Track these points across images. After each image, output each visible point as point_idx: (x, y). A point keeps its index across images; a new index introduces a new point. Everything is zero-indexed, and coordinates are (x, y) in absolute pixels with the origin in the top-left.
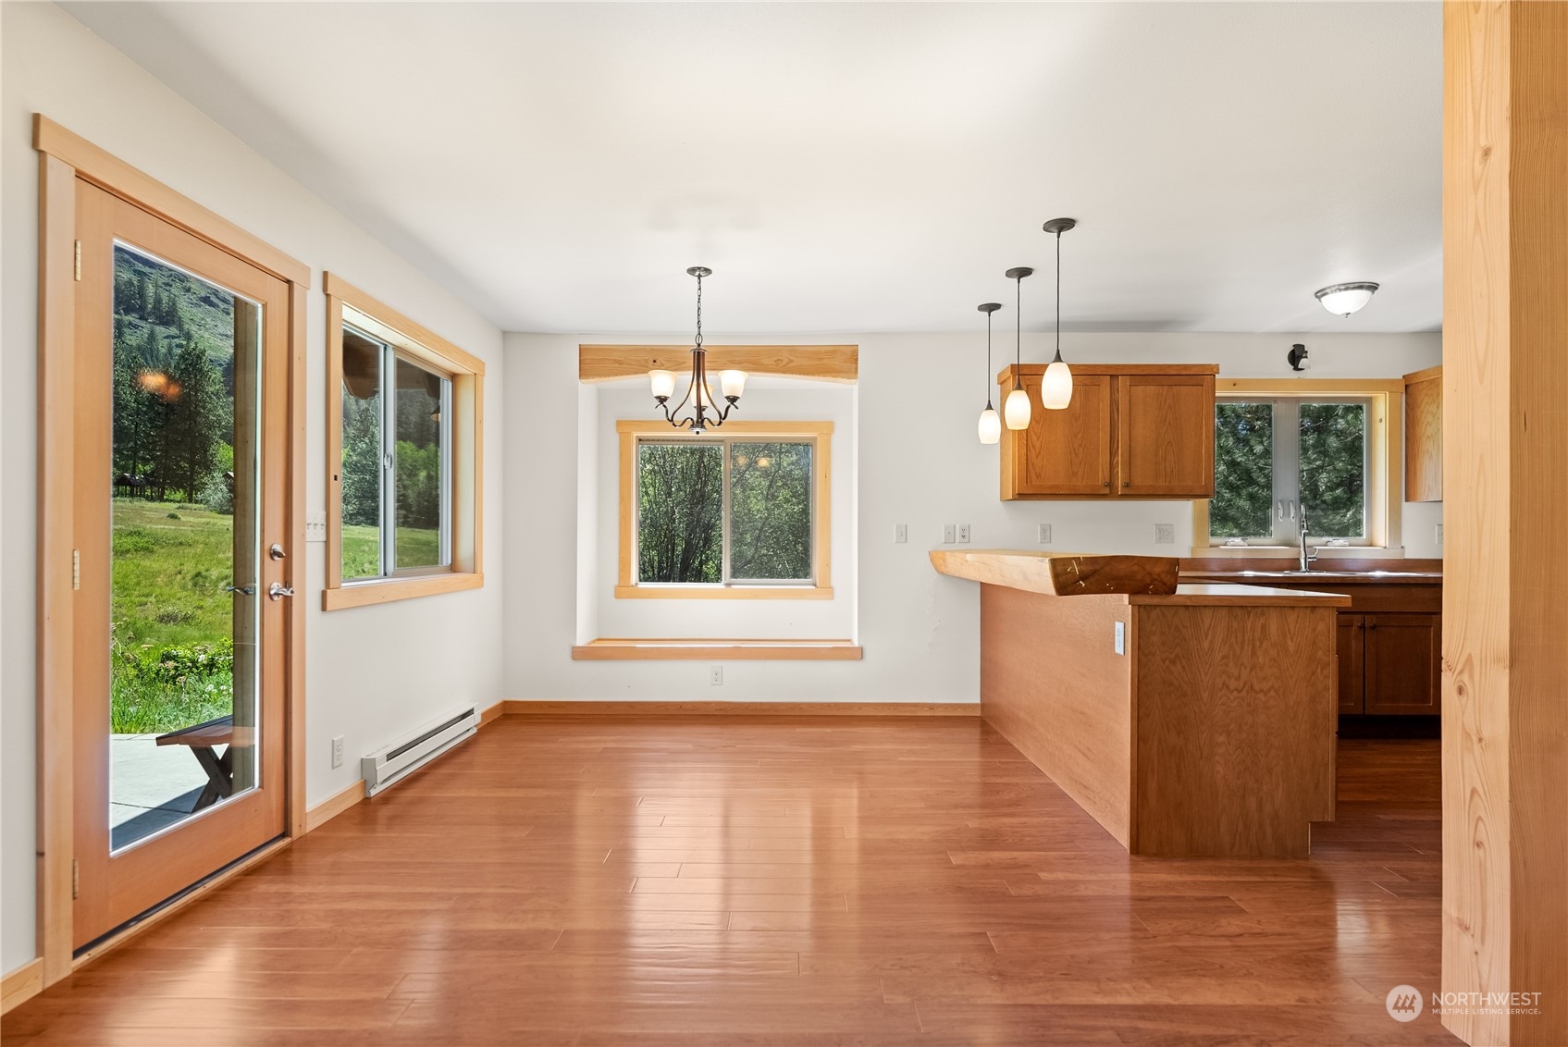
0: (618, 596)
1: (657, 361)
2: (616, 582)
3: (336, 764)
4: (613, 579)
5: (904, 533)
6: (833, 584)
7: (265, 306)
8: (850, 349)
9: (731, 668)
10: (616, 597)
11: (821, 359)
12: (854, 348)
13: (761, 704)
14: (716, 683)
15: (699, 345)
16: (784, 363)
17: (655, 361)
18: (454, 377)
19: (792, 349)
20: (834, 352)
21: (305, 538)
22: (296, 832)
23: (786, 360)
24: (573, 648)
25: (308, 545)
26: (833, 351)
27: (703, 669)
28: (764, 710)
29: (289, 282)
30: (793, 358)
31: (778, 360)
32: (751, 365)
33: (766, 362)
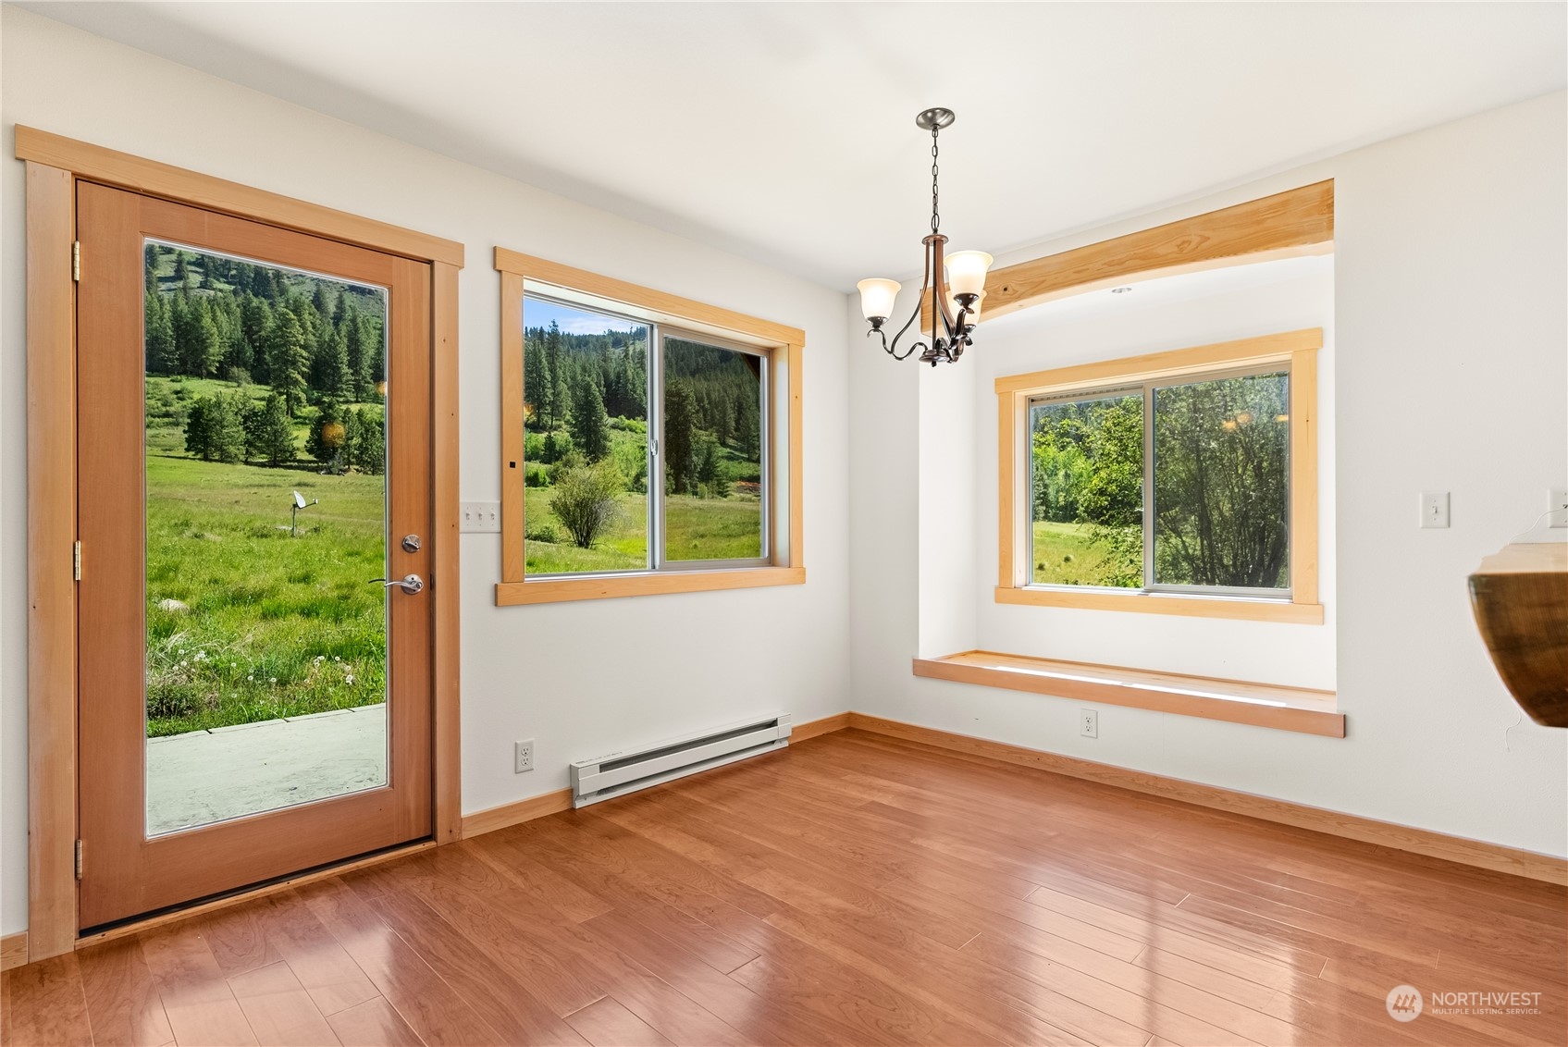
0: (999, 599)
1: (1009, 289)
2: (996, 582)
3: (521, 768)
4: (994, 579)
5: (1443, 509)
6: (1322, 600)
7: (391, 289)
8: (1319, 189)
9: (1110, 715)
10: (996, 602)
11: (1259, 222)
12: (1325, 187)
13: (1156, 778)
14: (1088, 734)
15: (935, 231)
16: (1193, 245)
17: (1005, 289)
18: (770, 352)
19: (1207, 220)
20: (1285, 204)
21: (458, 528)
22: (443, 836)
23: (1196, 240)
24: (915, 661)
25: (462, 538)
26: (1283, 203)
27: (1073, 710)
28: (1161, 789)
29: (431, 262)
30: (1207, 234)
31: (1184, 242)
32: (1139, 262)
33: (1161, 250)
